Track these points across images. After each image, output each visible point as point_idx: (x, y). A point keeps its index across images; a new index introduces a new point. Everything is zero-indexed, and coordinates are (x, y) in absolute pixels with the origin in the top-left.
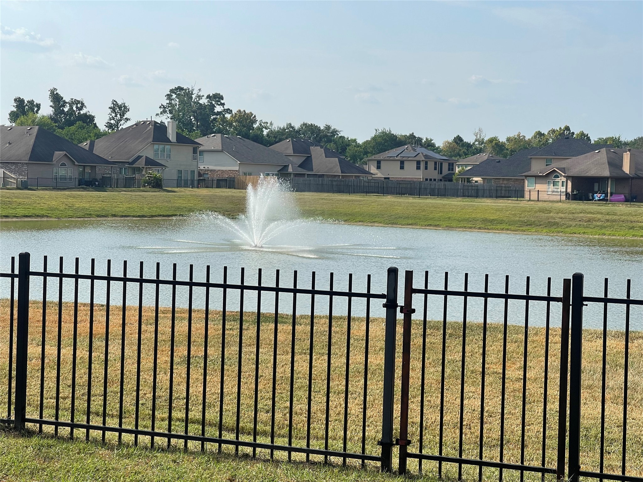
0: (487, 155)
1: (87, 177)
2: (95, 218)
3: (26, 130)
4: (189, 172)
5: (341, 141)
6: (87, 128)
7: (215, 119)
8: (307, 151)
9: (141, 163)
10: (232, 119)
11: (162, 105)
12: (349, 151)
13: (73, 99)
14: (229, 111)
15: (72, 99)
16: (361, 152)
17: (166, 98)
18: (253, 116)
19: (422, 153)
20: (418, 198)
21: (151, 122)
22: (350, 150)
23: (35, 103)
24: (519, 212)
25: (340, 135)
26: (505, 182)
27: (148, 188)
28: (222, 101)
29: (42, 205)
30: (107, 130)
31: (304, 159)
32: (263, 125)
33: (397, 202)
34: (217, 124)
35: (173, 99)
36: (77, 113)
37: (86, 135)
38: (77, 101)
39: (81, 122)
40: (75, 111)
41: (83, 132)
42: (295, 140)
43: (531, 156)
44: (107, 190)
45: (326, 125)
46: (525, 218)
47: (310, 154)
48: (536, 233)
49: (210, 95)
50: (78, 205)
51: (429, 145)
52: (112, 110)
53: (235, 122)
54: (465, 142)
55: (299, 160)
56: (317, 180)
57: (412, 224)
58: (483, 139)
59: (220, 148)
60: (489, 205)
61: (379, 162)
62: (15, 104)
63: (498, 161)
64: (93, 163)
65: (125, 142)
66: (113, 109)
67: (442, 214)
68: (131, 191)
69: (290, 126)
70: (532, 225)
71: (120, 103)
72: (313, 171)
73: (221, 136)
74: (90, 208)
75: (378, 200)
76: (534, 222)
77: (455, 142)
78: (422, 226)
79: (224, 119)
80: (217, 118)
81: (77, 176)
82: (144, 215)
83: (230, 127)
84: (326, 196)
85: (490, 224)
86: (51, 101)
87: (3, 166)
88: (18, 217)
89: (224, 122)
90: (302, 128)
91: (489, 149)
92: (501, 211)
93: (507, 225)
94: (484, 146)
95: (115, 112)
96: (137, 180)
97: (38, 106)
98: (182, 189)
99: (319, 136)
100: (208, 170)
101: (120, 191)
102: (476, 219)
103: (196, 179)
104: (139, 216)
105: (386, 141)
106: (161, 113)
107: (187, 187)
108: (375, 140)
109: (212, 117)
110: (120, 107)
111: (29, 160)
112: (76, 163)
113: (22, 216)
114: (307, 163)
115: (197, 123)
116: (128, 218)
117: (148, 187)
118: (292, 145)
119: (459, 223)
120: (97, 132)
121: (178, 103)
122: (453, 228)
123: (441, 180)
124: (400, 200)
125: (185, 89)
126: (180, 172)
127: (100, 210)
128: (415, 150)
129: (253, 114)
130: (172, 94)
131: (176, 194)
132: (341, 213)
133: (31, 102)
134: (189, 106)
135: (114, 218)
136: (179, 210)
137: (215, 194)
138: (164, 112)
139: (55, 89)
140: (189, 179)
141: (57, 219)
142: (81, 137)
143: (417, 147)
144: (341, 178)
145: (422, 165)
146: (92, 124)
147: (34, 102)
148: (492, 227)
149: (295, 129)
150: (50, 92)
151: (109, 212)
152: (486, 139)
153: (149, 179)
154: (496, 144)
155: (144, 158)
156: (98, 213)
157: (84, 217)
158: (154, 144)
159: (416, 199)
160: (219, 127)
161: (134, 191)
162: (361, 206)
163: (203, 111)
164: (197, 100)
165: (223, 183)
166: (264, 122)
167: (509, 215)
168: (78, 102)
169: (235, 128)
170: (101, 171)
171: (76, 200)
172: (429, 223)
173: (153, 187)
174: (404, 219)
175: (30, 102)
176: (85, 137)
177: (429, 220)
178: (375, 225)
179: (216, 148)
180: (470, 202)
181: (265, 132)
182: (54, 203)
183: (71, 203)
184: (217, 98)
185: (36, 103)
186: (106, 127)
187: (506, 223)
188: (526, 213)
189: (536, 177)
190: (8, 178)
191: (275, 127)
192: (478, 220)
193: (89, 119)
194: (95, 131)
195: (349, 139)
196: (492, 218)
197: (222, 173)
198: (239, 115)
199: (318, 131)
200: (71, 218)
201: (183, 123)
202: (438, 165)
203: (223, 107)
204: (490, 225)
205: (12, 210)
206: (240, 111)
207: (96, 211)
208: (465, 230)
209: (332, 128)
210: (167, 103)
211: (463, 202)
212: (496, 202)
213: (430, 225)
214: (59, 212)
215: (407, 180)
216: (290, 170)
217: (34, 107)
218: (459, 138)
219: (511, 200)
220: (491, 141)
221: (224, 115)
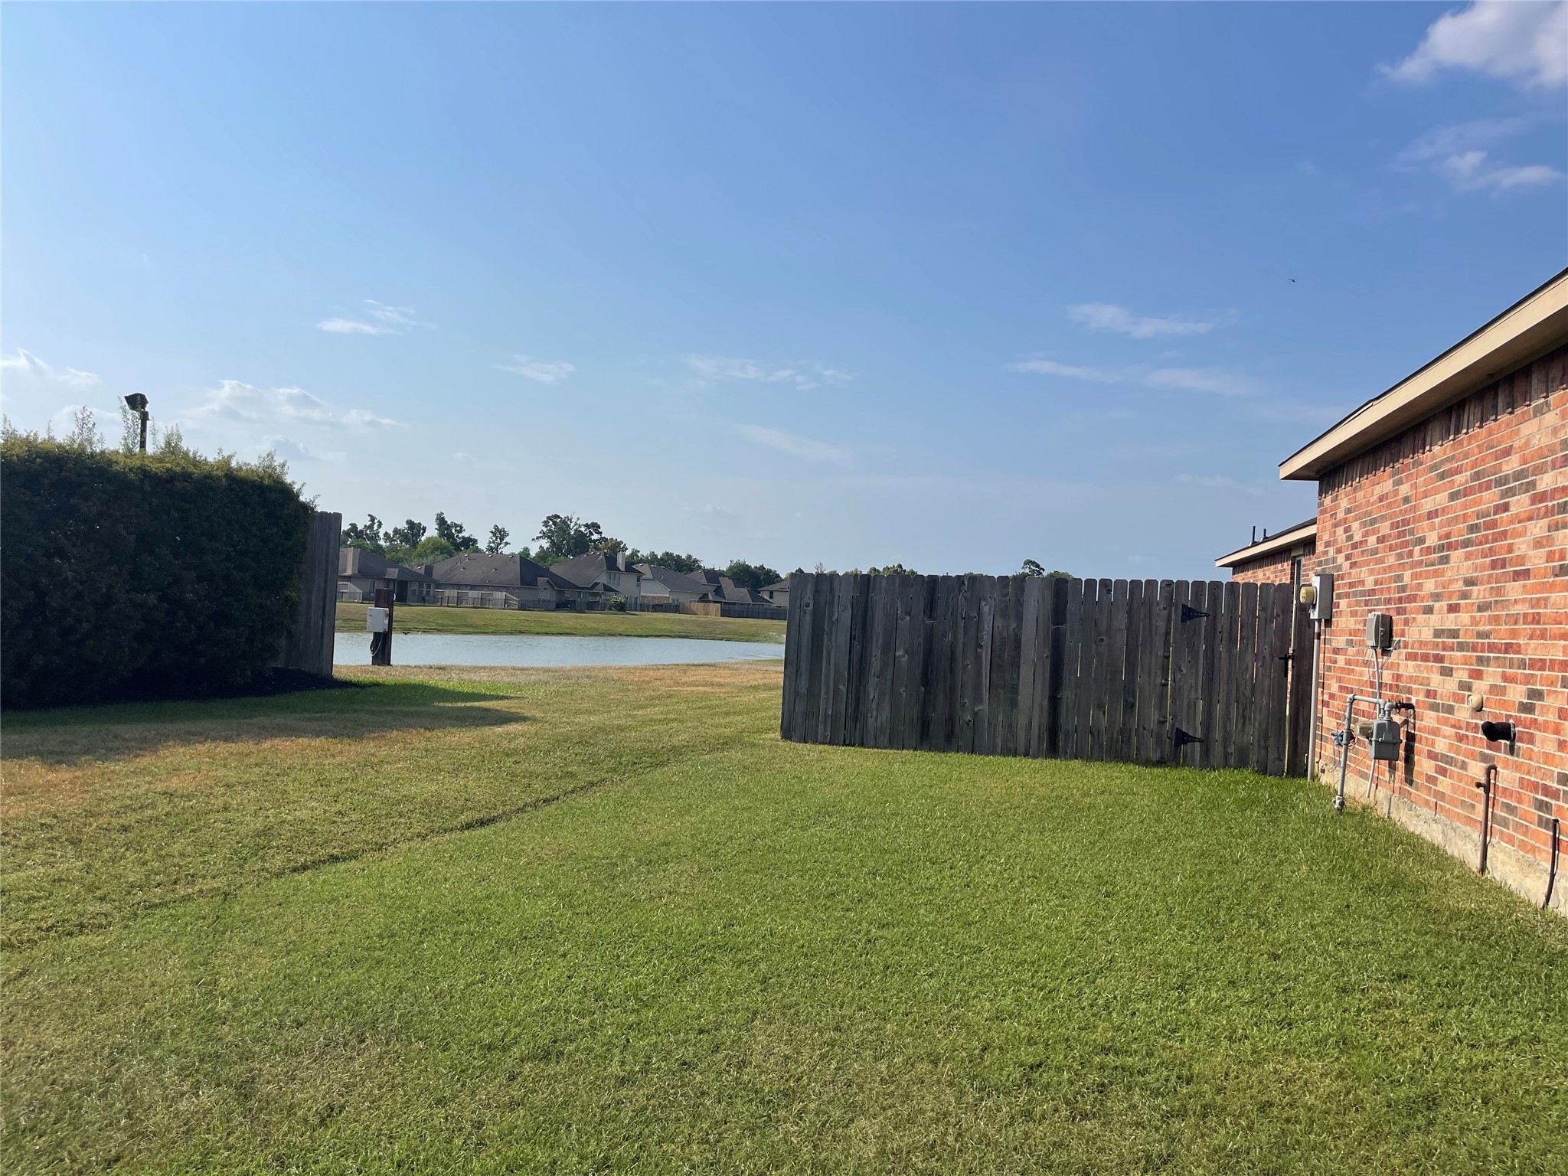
3: (507, 558)
6: (469, 550)
9: (600, 589)
11: (540, 531)
13: (455, 523)
17: (543, 525)
28: (600, 530)
31: (715, 588)
35: (550, 526)
36: (461, 536)
38: (460, 525)
39: (464, 545)
40: (459, 534)
49: (587, 523)
52: (492, 533)
56: (736, 607)
59: (651, 576)
71: (500, 528)
81: (554, 599)
95: (496, 536)
96: (600, 604)
97: (424, 529)
110: (500, 532)
111: (521, 585)
112: (555, 588)
114: (718, 592)
117: (614, 610)
118: (704, 575)
121: (555, 530)
125: (563, 517)
130: (549, 521)
133: (420, 525)
134: (566, 533)
139: (441, 513)
144: (745, 605)
146: (472, 546)
150: (436, 516)
153: (615, 603)
155: (601, 585)
158: (608, 572)
163: (581, 538)
164: (575, 528)
165: (658, 608)
173: (619, 610)
184: (595, 526)
185: (424, 526)
186: (487, 550)
190: (510, 600)
193: (471, 542)
194: (475, 553)
210: (545, 530)
217: (422, 529)
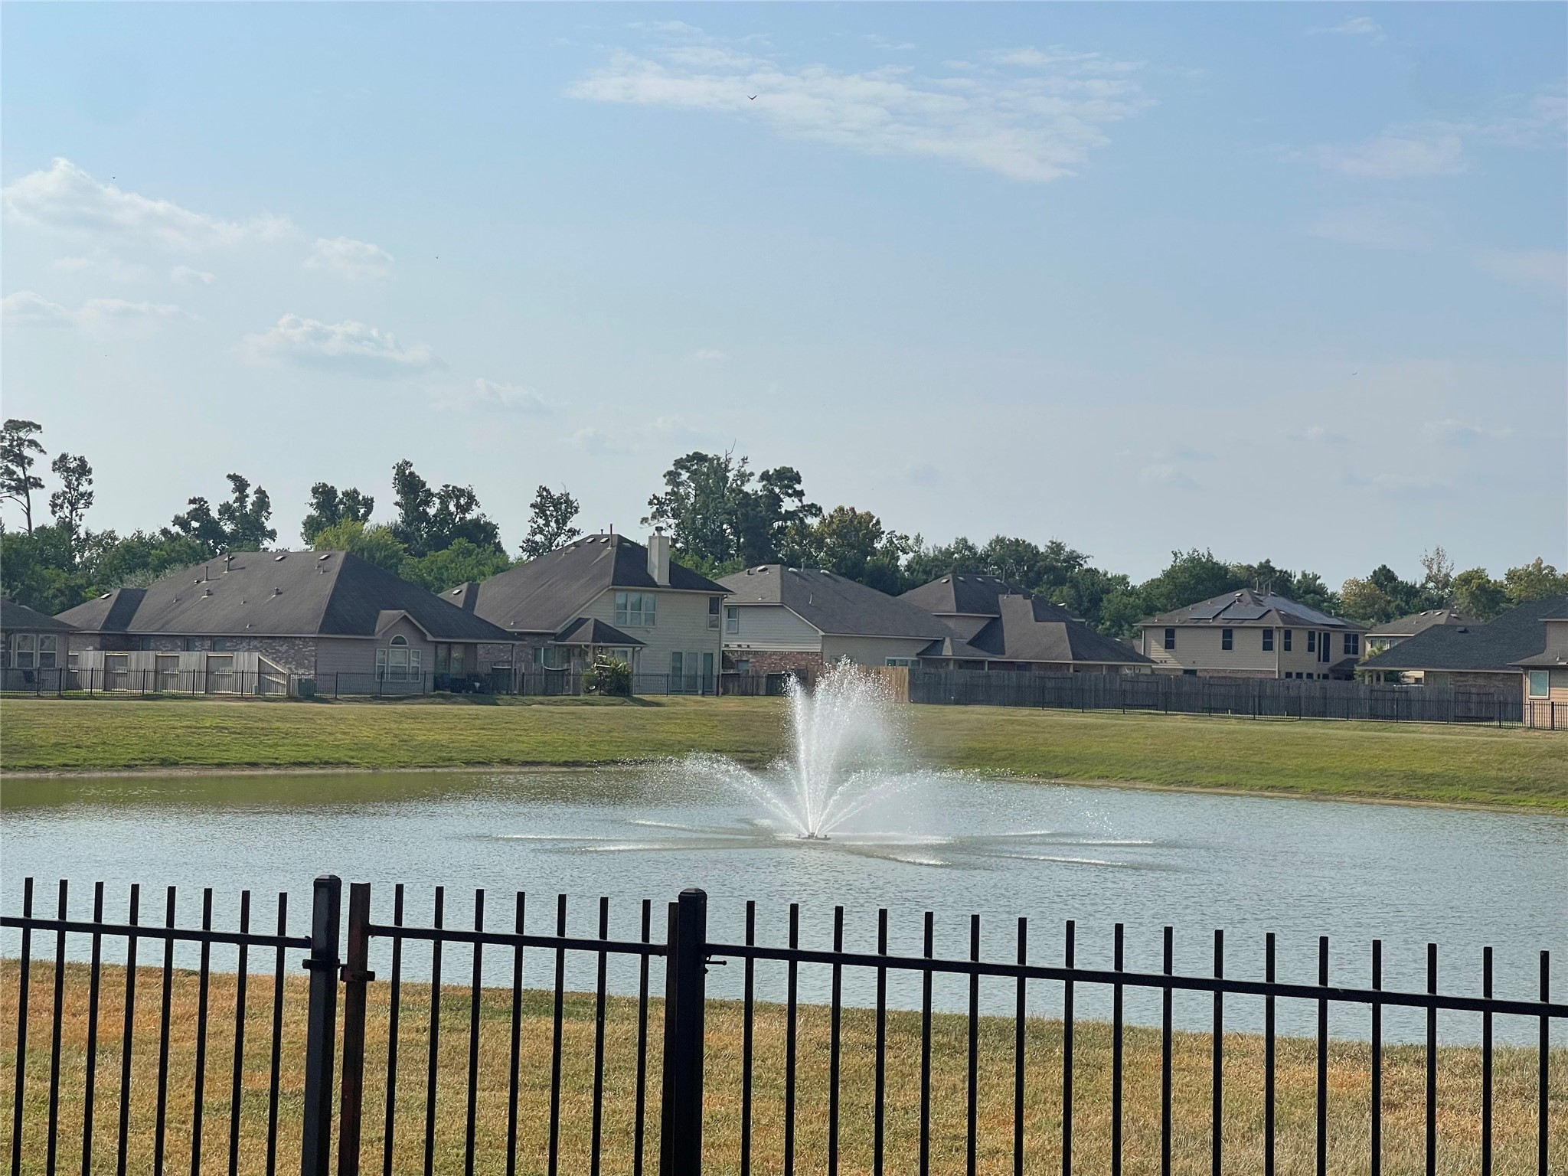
0: (1445, 616)
1: (455, 669)
2: (460, 767)
3: (317, 560)
4: (699, 657)
5: (1088, 582)
6: (478, 554)
7: (781, 529)
8: (992, 606)
9: (584, 636)
10: (823, 530)
11: (655, 497)
12: (1109, 606)
13: (449, 486)
14: (814, 510)
15: (447, 486)
16: (1138, 607)
17: (665, 481)
18: (874, 521)
19: (1278, 611)
20: (1249, 721)
21: (610, 538)
22: (1109, 601)
23: (361, 498)
24: (1497, 757)
25: (1086, 567)
26: (1481, 682)
27: (596, 696)
28: (798, 487)
29: (339, 736)
30: (525, 558)
31: (982, 625)
32: (896, 542)
33: (1195, 729)
34: (787, 542)
35: (682, 484)
36: (457, 519)
37: (475, 571)
38: (460, 490)
39: (463, 540)
40: (453, 513)
41: (467, 563)
42: (961, 578)
43: (1545, 617)
44: (499, 702)
45: (1053, 543)
46: (1514, 772)
47: (999, 613)
48: (1539, 811)
49: (768, 472)
50: (424, 737)
51: (1310, 591)
52: (537, 511)
53: (831, 536)
54: (1402, 583)
55: (972, 628)
56: (1006, 676)
57: (1227, 785)
58: (1447, 575)
59: (777, 599)
60: (1422, 740)
61: (1170, 633)
62: (315, 501)
63: (1462, 629)
64: (470, 637)
65: (550, 586)
66: (540, 508)
67: (1305, 761)
68: (555, 703)
69: (963, 544)
70: (1529, 789)
71: (556, 493)
72: (1004, 654)
73: (782, 569)
74: (451, 745)
75: (1148, 724)
76: (1535, 781)
77: (1376, 583)
78: (1251, 790)
79: (803, 530)
80: (787, 527)
81: (430, 668)
82: (578, 762)
83: (819, 548)
84: (1026, 716)
85: (1421, 785)
86: (398, 493)
87: (261, 646)
88: (280, 765)
89: (803, 537)
90: (994, 550)
91: (1462, 600)
92: (1454, 753)
93: (1467, 788)
94: (1451, 592)
95: (546, 515)
96: (571, 678)
97: (368, 504)
98: (679, 698)
99: (1035, 569)
100: (748, 653)
101: (529, 703)
102: (1387, 774)
103: (715, 673)
104: (566, 764)
105: (1200, 580)
106: (654, 517)
107: (694, 693)
108: (1174, 578)
109: (776, 525)
110: (556, 504)
111: (320, 632)
112: (430, 638)
113: (290, 763)
114: (989, 636)
115: (738, 540)
116: (540, 769)
117: (597, 693)
118: (953, 592)
119: (1344, 783)
120: (501, 563)
121: (693, 492)
122: (1329, 794)
123: (1326, 677)
124: (1201, 725)
125: (710, 459)
126: (678, 656)
127: (473, 748)
128: (1258, 603)
129: (873, 517)
130: (679, 470)
131: (659, 711)
132: (1055, 757)
133: (352, 495)
134: (718, 498)
135: (506, 769)
136: (665, 748)
137: (755, 710)
138: (660, 513)
139: (408, 463)
140: (699, 673)
141: (371, 771)
142: (463, 576)
143: (1266, 595)
144: (1071, 670)
145: (1278, 640)
146: (490, 544)
147: (358, 494)
148: (1427, 792)
149: (976, 554)
150: (395, 471)
151: (495, 754)
152: (1454, 575)
153: (600, 674)
154: (1479, 587)
155: (590, 625)
156: (469, 756)
157: (434, 765)
158: (615, 590)
159: (1244, 724)
160: (792, 550)
161: (562, 703)
162: (1107, 739)
163: (753, 510)
164: (737, 485)
166: (898, 535)
167: (1471, 763)
168: (457, 493)
169: (831, 552)
170: (489, 656)
171: (419, 726)
172: (1269, 783)
173: (610, 693)
174: (1208, 771)
175: (348, 494)
176: (471, 575)
177: (1271, 774)
178: (1137, 786)
179: (767, 600)
180: (1379, 731)
181: (903, 560)
182: (366, 733)
183: (407, 733)
184: (786, 478)
185: (363, 497)
186: (524, 551)
187: (1465, 785)
188: (1515, 760)
189: (1552, 669)
190: (269, 674)
191: (928, 549)
192: (1392, 776)
193: (484, 534)
194: (495, 561)
195: (1109, 576)
196: (1429, 771)
197: (780, 659)
198: (840, 520)
199: (1031, 556)
200: (404, 767)
201: (704, 539)
202: (1318, 641)
203: (800, 501)
204: (1423, 789)
205: (267, 749)
206: (841, 509)
207: (465, 752)
208: (1358, 799)
209: (1067, 549)
210: (667, 494)
211: (1362, 730)
212: (1445, 731)
213: (1272, 787)
214: (377, 754)
215: (1239, 675)
216: (947, 651)
217: (358, 505)
218: (1384, 572)
219: (1485, 726)
220: (1466, 579)
221: (802, 520)
